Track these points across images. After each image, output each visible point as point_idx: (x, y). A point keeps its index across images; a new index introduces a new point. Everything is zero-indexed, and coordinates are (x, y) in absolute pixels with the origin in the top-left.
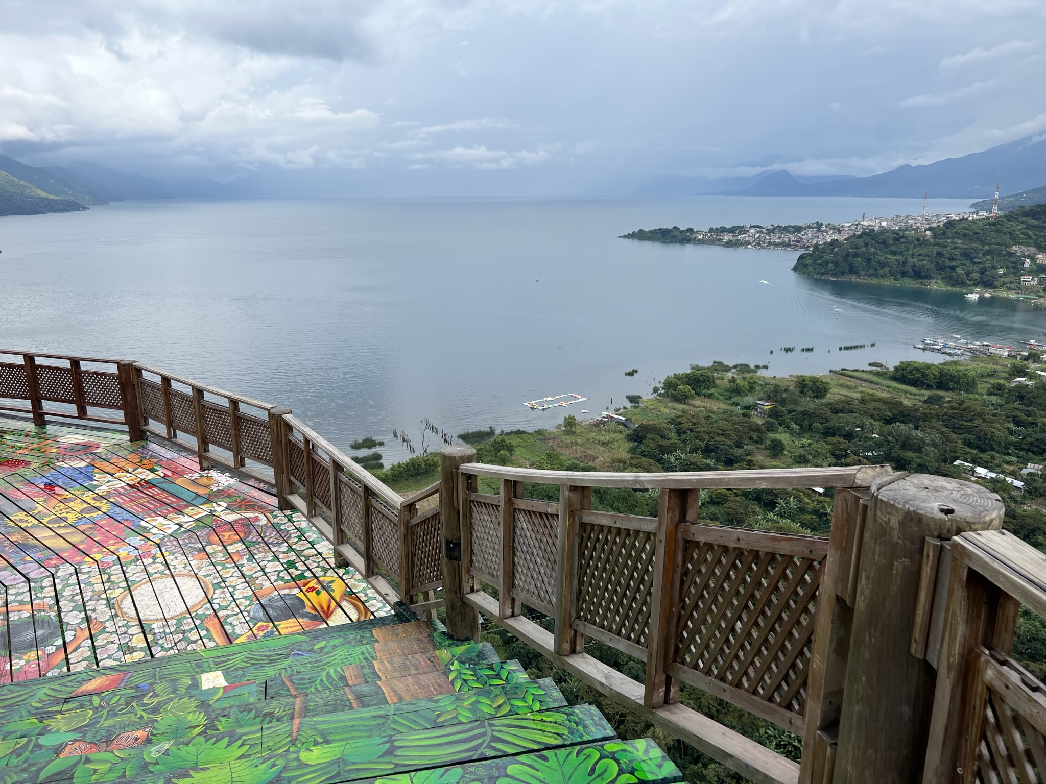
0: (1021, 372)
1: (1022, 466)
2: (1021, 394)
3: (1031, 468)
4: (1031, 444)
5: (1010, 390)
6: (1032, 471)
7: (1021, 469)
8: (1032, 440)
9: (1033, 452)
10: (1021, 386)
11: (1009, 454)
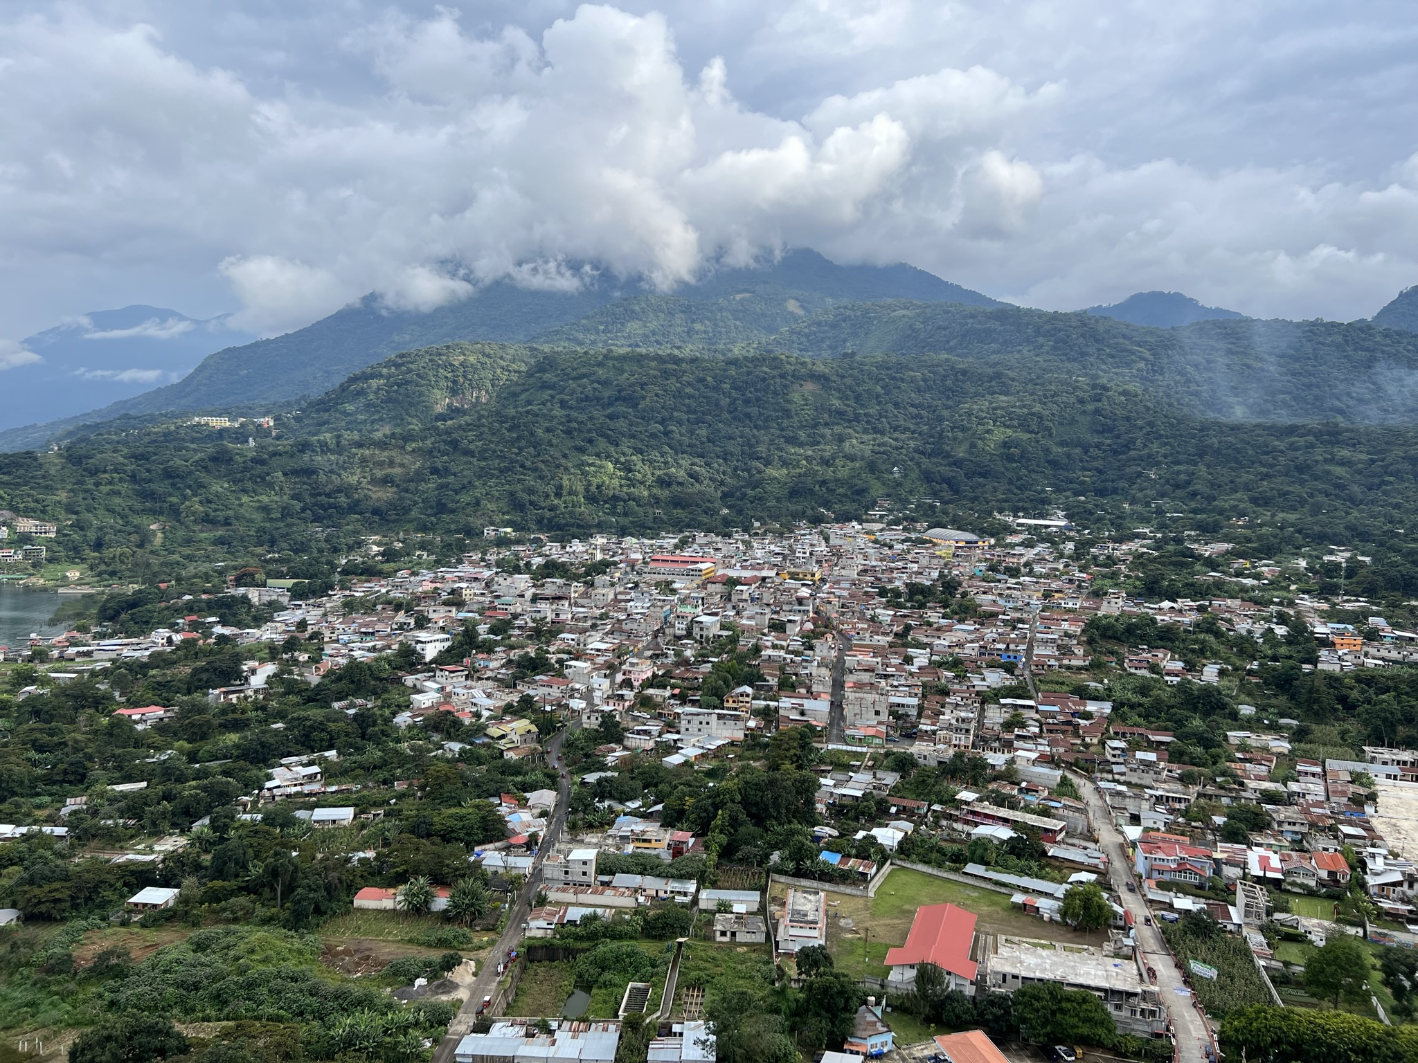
0: (29, 678)
1: (58, 805)
2: (35, 709)
3: (73, 804)
4: (65, 772)
5: (19, 706)
6: (75, 808)
7: (59, 810)
8: (66, 766)
9: (70, 782)
10: (32, 698)
11: (38, 794)
